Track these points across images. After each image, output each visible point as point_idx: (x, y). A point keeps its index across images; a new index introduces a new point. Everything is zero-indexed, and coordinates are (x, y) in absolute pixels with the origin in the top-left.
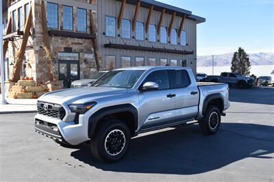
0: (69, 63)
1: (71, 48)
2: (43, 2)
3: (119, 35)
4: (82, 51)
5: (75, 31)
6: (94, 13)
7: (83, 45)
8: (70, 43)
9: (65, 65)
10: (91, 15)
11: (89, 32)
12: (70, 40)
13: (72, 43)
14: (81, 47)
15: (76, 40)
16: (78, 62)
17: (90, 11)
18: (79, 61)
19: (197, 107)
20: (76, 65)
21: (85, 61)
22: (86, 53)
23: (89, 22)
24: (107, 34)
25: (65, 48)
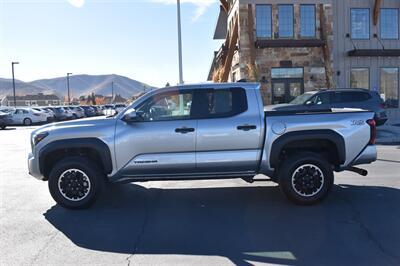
0: (287, 81)
1: (290, 62)
2: (250, 6)
3: (375, 36)
4: (307, 64)
5: (296, 38)
6: (327, 8)
7: (310, 55)
8: (289, 54)
9: (282, 85)
10: (322, 12)
11: (318, 37)
12: (289, 51)
13: (292, 55)
14: (305, 59)
15: (298, 50)
16: (300, 81)
17: (321, 5)
18: (302, 79)
19: (260, 151)
20: (299, 84)
21: (313, 78)
22: (313, 66)
23: (318, 22)
24: (354, 36)
25: (281, 62)
